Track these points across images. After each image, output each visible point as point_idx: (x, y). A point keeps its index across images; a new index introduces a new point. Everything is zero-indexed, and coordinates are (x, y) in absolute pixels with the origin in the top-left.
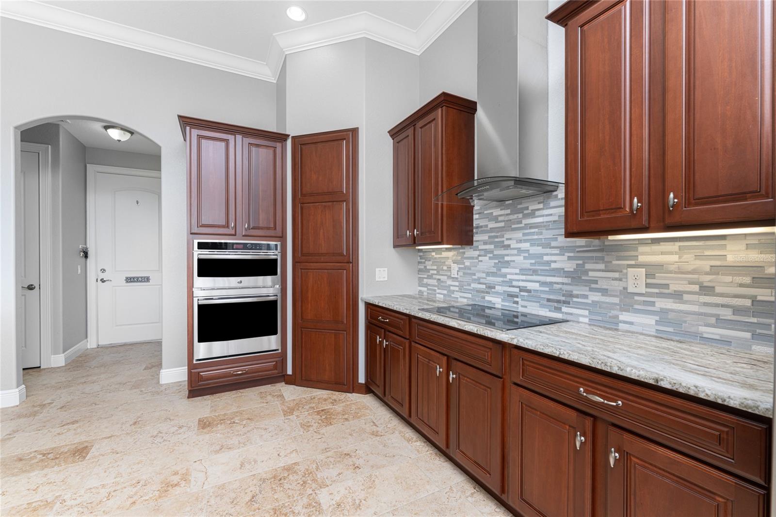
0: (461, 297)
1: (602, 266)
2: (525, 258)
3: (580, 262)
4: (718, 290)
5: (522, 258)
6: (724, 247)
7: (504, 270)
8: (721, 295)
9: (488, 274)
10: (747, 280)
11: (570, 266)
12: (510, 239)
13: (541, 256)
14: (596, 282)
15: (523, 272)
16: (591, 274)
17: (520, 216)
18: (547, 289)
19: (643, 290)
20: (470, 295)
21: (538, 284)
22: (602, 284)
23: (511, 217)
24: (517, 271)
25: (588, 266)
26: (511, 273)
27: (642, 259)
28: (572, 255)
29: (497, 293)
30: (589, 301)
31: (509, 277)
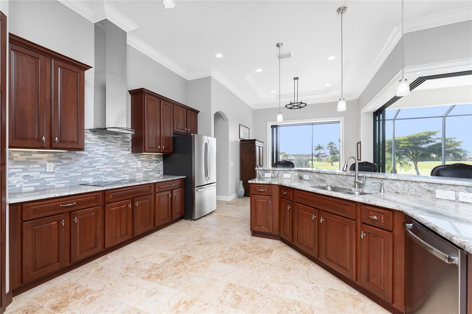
0: (57, 184)
1: (132, 161)
2: (106, 159)
3: (126, 160)
5: (104, 159)
6: (152, 156)
7: (94, 164)
11: (123, 161)
12: (98, 150)
13: (113, 158)
14: (130, 166)
15: (105, 164)
16: (129, 163)
18: (116, 170)
19: (140, 167)
20: (68, 180)
21: (112, 169)
22: (132, 166)
24: (102, 164)
25: (129, 161)
26: (98, 165)
27: (141, 159)
28: (124, 157)
29: (90, 176)
30: (129, 172)
31: (97, 167)
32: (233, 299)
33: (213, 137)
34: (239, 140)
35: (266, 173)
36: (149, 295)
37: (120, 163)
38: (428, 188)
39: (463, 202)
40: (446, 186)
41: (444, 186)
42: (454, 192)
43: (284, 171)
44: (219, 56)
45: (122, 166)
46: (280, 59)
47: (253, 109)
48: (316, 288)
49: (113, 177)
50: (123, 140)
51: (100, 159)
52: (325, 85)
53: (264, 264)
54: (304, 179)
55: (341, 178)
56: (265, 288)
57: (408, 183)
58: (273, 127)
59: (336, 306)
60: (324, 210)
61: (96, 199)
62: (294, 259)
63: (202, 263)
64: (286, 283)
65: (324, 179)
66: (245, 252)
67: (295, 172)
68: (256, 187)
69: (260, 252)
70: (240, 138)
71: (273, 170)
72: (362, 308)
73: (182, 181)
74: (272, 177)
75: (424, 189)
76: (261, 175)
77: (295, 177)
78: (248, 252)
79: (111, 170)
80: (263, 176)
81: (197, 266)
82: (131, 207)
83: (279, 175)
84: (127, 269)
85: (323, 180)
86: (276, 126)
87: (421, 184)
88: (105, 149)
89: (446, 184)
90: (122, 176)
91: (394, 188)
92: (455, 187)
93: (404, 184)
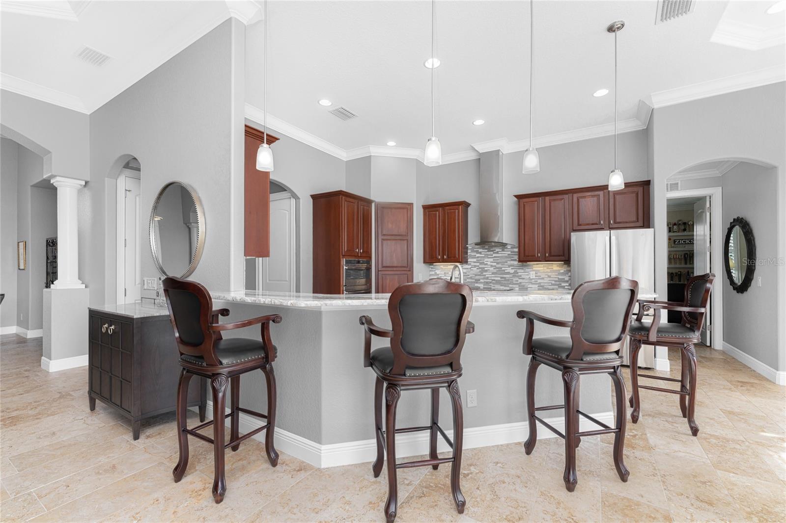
1: (523, 271)
2: (494, 269)
4: (552, 276)
6: (552, 266)
7: (484, 273)
8: (552, 278)
9: (476, 275)
10: (557, 274)
11: (512, 271)
13: (501, 268)
14: (521, 276)
15: (493, 273)
16: (519, 274)
17: (492, 253)
19: (534, 277)
22: (523, 277)
23: (488, 253)
24: (491, 273)
25: (518, 271)
26: (487, 274)
27: (534, 269)
28: (513, 267)
29: (481, 283)
30: (519, 282)
31: (487, 276)
37: (508, 273)
45: (510, 276)
49: (501, 286)
50: (512, 250)
51: (488, 269)
79: (499, 279)
88: (494, 260)
90: (510, 286)
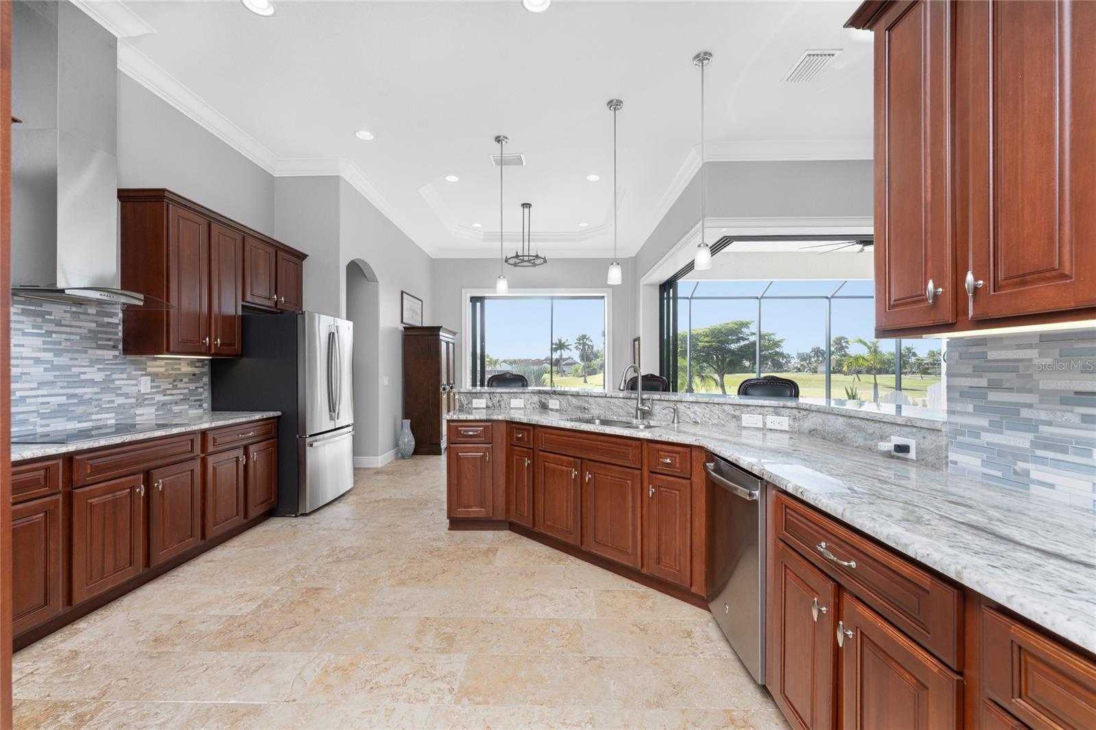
1: (124, 376)
2: (46, 370)
3: (109, 373)
5: (42, 370)
6: (180, 364)
8: (180, 389)
11: (99, 377)
12: (23, 346)
13: (69, 367)
15: (42, 384)
16: (117, 382)
18: (76, 401)
19: (149, 390)
21: (65, 397)
22: (125, 390)
24: (35, 385)
25: (114, 376)
27: (149, 370)
28: (101, 366)
30: (115, 405)
32: (438, 640)
33: (345, 318)
34: (401, 327)
35: (475, 398)
36: (244, 676)
37: (92, 382)
38: (733, 413)
39: (771, 430)
40: (754, 408)
41: (752, 408)
42: (761, 416)
43: (512, 395)
44: (365, 135)
45: (96, 390)
46: (503, 167)
47: (431, 258)
48: (582, 594)
49: (70, 419)
50: (99, 319)
51: (25, 370)
52: (579, 224)
53: (486, 574)
54: (550, 407)
55: (615, 403)
56: (495, 611)
57: (709, 405)
58: (474, 300)
59: (615, 612)
60: (593, 458)
61: (46, 477)
62: (539, 557)
63: (354, 595)
64: (531, 597)
65: (586, 405)
66: (443, 560)
67: (533, 396)
68: (460, 429)
69: (473, 555)
70: (402, 322)
71: (489, 393)
72: (650, 607)
73: (271, 423)
74: (488, 407)
75: (728, 414)
76: (465, 402)
77: (534, 405)
78: (448, 559)
79: (63, 400)
80: (470, 405)
81: (343, 602)
82: (144, 494)
83: (502, 403)
84: (156, 641)
85: (585, 408)
86: (481, 299)
87: (726, 407)
88: (44, 342)
89: (753, 406)
90: (94, 417)
91: (692, 415)
92: (763, 409)
93: (705, 409)
